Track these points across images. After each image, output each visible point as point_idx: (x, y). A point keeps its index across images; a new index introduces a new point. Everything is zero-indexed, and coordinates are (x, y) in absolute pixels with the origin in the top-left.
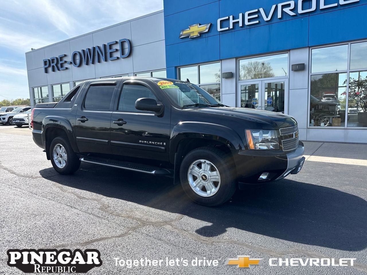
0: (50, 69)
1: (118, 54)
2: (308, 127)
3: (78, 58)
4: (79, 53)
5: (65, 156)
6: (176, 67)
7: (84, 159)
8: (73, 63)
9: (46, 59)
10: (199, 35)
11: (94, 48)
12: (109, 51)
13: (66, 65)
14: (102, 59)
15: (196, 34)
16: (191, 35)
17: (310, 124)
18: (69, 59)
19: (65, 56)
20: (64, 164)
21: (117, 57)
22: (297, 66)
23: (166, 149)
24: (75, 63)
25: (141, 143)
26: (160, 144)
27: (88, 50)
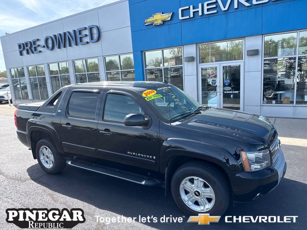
0: (25, 52)
1: (87, 39)
2: (262, 104)
3: (50, 42)
4: (51, 37)
5: (52, 157)
6: (142, 52)
7: (71, 163)
8: (46, 46)
9: (21, 43)
10: (162, 23)
11: (65, 33)
12: (78, 36)
13: (39, 49)
14: (73, 43)
15: (159, 22)
16: (155, 23)
17: (263, 102)
18: (42, 43)
19: (38, 40)
20: (51, 164)
21: (87, 42)
22: (252, 52)
23: (155, 162)
24: (48, 47)
25: (130, 155)
26: (149, 157)
27: (59, 35)
